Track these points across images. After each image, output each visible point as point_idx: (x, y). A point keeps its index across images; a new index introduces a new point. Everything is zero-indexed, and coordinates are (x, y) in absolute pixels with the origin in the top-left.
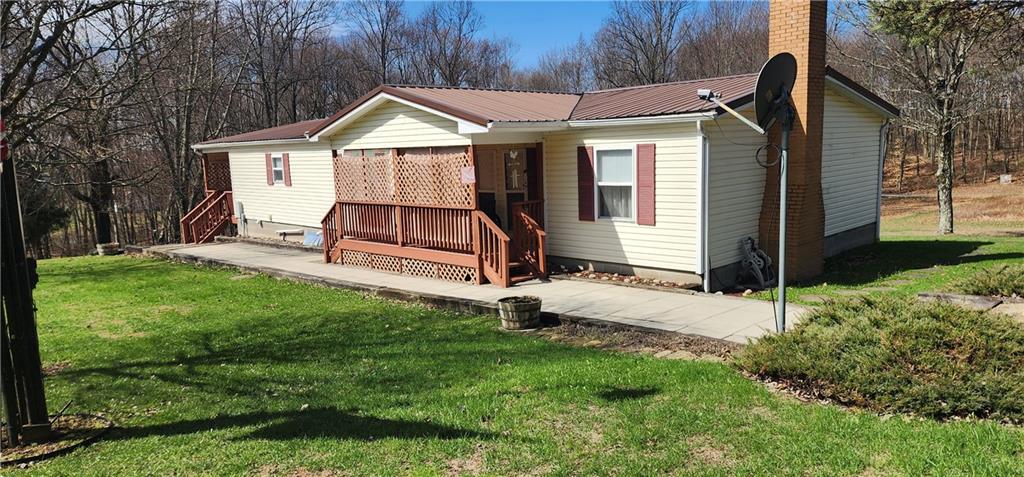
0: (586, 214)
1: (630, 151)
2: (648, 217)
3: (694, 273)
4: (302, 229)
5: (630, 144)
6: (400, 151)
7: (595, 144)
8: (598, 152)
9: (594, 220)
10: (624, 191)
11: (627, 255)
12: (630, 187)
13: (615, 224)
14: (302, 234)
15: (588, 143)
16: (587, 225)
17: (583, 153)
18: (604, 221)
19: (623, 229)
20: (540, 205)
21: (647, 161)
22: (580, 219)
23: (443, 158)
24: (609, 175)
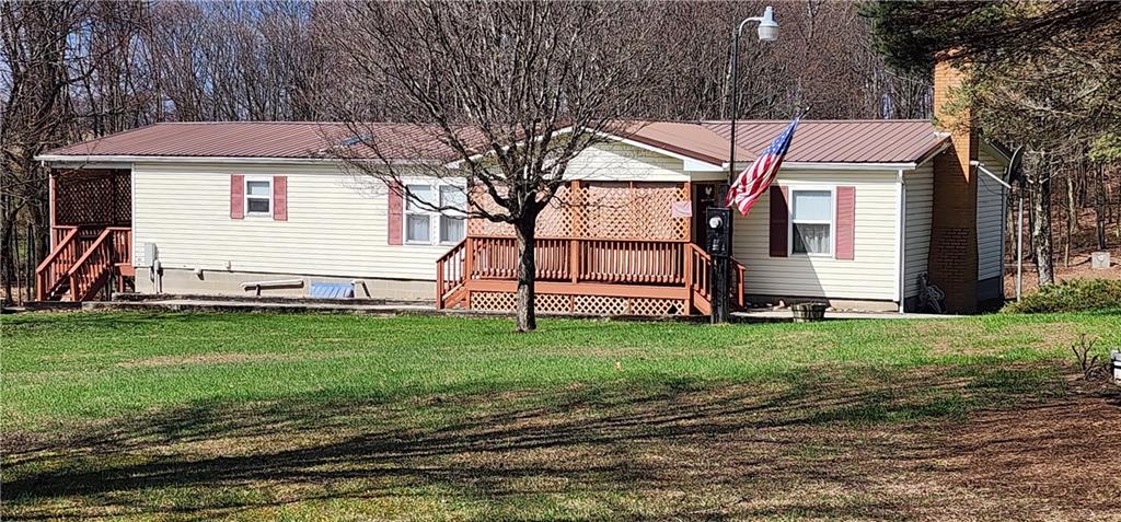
0: (778, 249)
1: (829, 192)
2: (845, 251)
3: (891, 301)
4: (302, 278)
5: (831, 186)
6: (586, 184)
7: (791, 185)
8: (794, 192)
9: (786, 256)
10: (821, 229)
11: (824, 288)
12: (828, 225)
13: (812, 259)
14: (301, 286)
15: (783, 183)
16: (778, 261)
17: (777, 192)
18: (797, 256)
19: (820, 264)
21: (847, 202)
22: (771, 255)
24: (803, 213)
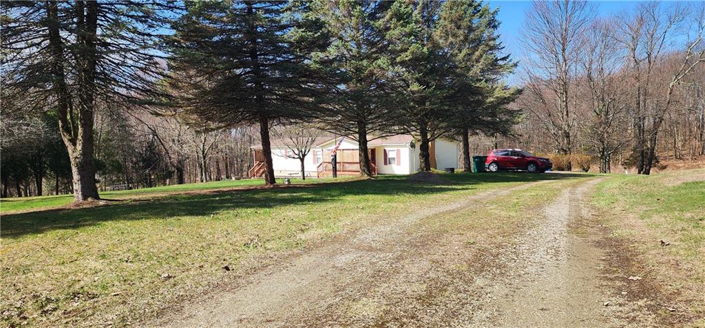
0: (386, 163)
2: (399, 164)
5: (395, 149)
6: (343, 150)
7: (387, 149)
10: (394, 159)
13: (392, 166)
15: (386, 149)
16: (386, 166)
17: (385, 150)
18: (389, 165)
19: (394, 167)
20: (375, 160)
21: (398, 152)
22: (384, 164)
23: (354, 151)
24: (391, 155)
